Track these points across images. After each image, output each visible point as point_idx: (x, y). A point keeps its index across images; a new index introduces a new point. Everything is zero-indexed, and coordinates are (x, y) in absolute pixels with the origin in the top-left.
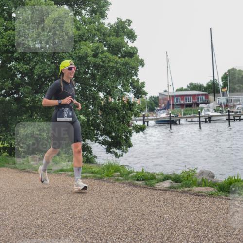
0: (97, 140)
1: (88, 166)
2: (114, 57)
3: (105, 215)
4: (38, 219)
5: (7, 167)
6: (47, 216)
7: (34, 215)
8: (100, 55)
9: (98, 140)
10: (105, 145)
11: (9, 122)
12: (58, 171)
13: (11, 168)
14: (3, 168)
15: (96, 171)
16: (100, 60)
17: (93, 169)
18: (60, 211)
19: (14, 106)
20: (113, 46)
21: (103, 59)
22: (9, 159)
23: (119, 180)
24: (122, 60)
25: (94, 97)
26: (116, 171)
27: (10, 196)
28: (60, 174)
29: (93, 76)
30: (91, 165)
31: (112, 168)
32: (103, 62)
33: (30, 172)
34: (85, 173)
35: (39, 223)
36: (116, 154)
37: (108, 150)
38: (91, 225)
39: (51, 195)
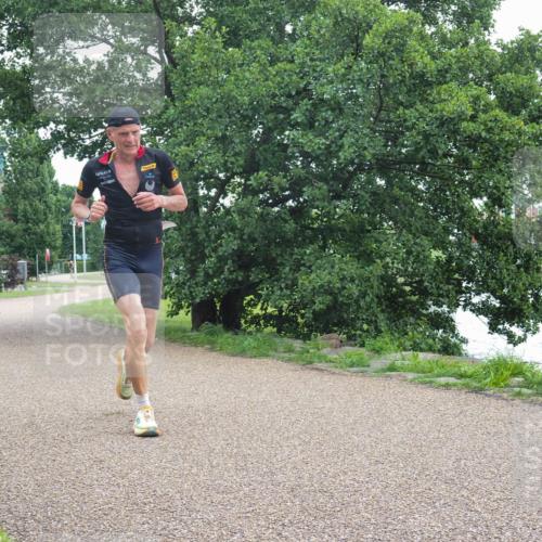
0: (467, 304)
1: (446, 359)
2: (514, 119)
3: (493, 473)
4: (346, 473)
5: (273, 357)
6: (364, 467)
7: (336, 463)
8: (482, 116)
9: (470, 303)
10: (486, 316)
11: (278, 261)
12: (384, 370)
13: (283, 359)
14: (266, 360)
15: (469, 372)
16: (482, 127)
17: (463, 369)
18: (392, 458)
19: (290, 226)
20: (511, 93)
21: (490, 124)
22: (277, 340)
23: (522, 395)
24: (533, 128)
25: (462, 209)
26: (514, 375)
28: (389, 376)
29: (463, 162)
30: (457, 358)
31: (505, 368)
32: (489, 130)
33: (322, 370)
34: (444, 376)
35: (348, 482)
36: (511, 337)
37: (493, 328)
38: (465, 493)
39: (371, 422)
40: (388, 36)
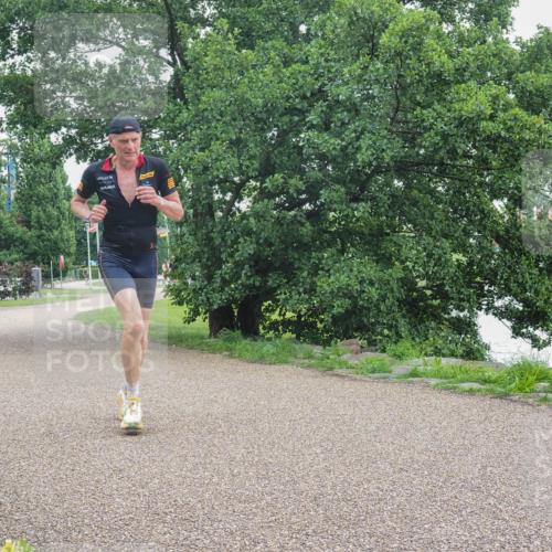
0: (490, 308)
1: (470, 365)
2: (534, 118)
3: (520, 480)
4: (369, 481)
5: (293, 364)
6: (387, 475)
7: (359, 471)
8: (501, 115)
9: (493, 307)
10: (509, 319)
11: (296, 266)
12: (406, 376)
13: (302, 366)
14: (286, 366)
15: (494, 378)
16: (502, 126)
17: (487, 374)
18: (416, 466)
19: (307, 229)
20: (530, 92)
21: (509, 123)
22: (297, 347)
23: (549, 400)
25: (482, 211)
26: (539, 380)
27: (303, 429)
28: (412, 382)
29: (483, 163)
30: (481, 364)
31: (530, 372)
32: (509, 129)
33: (342, 377)
34: (468, 381)
35: (372, 491)
36: (535, 341)
37: (517, 332)
38: (491, 501)
40: (404, 35)
